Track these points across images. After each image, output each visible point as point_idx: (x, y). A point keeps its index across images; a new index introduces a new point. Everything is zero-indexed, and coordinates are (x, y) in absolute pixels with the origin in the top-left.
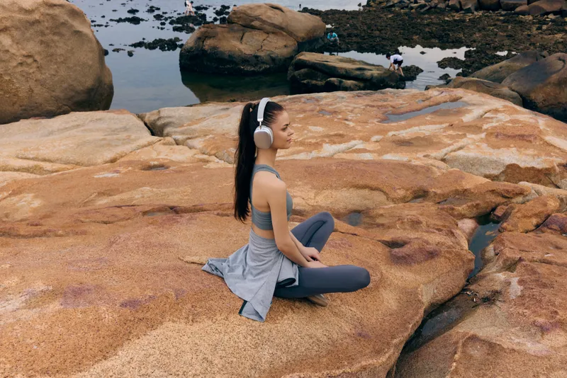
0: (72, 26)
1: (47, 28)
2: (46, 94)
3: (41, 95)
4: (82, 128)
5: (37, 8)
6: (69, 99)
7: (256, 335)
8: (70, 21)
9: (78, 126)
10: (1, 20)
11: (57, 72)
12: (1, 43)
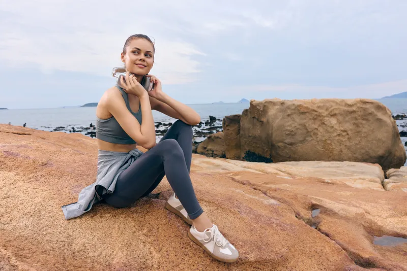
0: (376, 115)
1: (359, 116)
2: (350, 155)
5: (355, 104)
8: (375, 112)
10: (333, 110)
11: (360, 142)
12: (330, 122)
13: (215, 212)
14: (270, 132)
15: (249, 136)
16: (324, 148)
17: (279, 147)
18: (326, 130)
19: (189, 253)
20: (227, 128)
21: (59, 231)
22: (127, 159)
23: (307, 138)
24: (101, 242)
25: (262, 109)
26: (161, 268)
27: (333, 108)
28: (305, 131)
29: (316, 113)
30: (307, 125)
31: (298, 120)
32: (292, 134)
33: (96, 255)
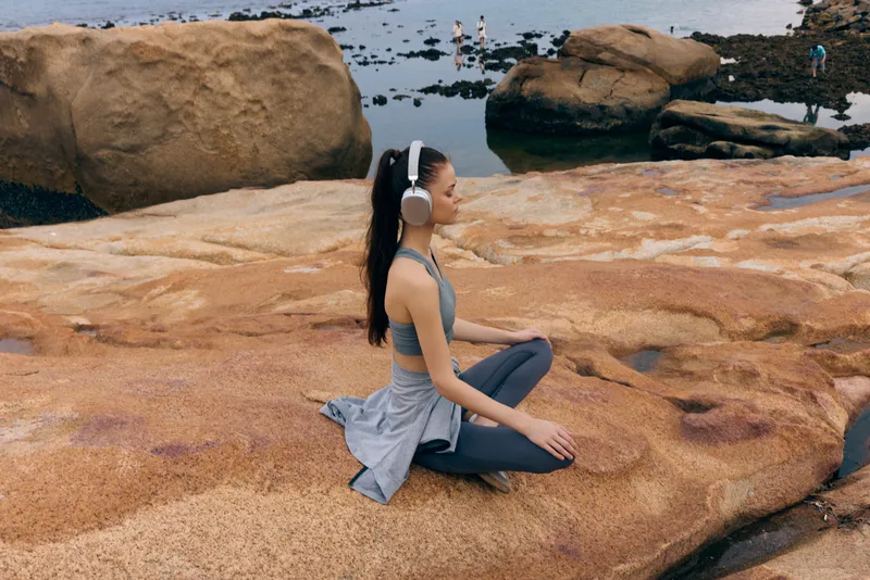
0: (316, 59)
1: (282, 62)
2: (276, 156)
3: (269, 156)
4: (306, 204)
5: (270, 34)
6: (306, 163)
7: (368, 524)
8: (314, 51)
9: (302, 200)
10: (222, 50)
11: (292, 124)
12: (220, 82)
14: (66, 123)
16: (217, 148)
17: (101, 161)
18: (214, 103)
23: (172, 130)
27: (220, 47)
28: (163, 111)
29: (182, 63)
30: (165, 95)
31: (136, 84)
32: (129, 123)
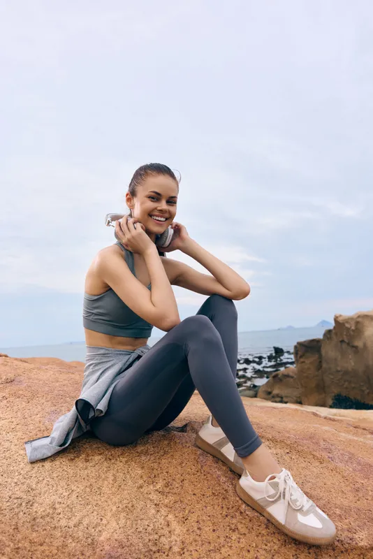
13: (287, 458)
14: (370, 363)
15: (338, 371)
19: (240, 526)
20: (302, 360)
21: (16, 481)
22: (131, 360)
24: (83, 502)
25: (353, 328)
26: (187, 553)
33: (71, 524)
